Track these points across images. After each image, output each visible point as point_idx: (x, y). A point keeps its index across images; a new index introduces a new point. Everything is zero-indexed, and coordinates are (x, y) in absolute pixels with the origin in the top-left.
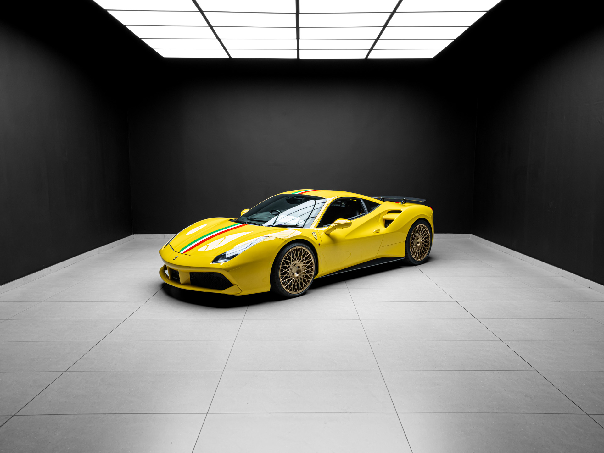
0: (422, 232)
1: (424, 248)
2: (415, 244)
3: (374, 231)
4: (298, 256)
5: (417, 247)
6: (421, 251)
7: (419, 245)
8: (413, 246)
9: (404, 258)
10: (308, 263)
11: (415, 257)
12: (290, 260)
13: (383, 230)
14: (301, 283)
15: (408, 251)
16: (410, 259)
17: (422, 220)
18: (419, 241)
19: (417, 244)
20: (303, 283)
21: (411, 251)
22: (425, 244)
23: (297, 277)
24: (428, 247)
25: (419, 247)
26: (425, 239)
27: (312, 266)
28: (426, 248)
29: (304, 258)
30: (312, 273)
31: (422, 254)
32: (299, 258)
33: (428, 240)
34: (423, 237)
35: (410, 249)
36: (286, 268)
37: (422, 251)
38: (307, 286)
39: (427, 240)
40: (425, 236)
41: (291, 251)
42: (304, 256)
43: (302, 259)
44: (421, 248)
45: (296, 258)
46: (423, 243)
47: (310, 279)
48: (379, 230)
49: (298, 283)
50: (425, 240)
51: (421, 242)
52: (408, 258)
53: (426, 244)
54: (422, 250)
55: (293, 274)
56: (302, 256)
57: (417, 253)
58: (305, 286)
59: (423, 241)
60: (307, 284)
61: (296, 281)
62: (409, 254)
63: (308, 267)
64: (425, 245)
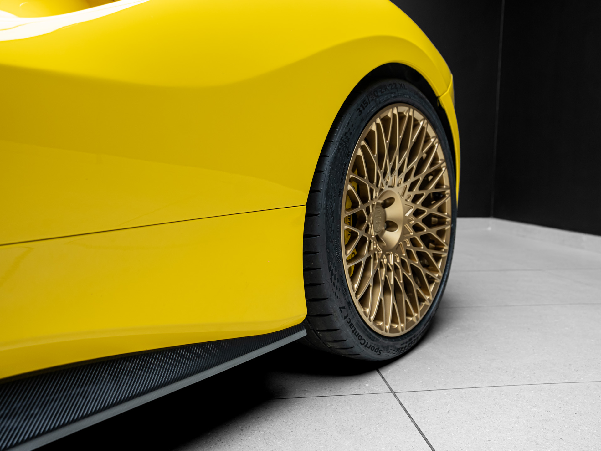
1: (421, 255)
2: (372, 232)
5: (387, 250)
6: (409, 275)
8: (363, 240)
9: (303, 333)
11: (379, 316)
15: (325, 276)
16: (346, 333)
18: (393, 212)
19: (387, 234)
21: (353, 278)
22: (426, 230)
25: (397, 249)
31: (415, 287)
33: (441, 209)
34: (416, 191)
35: (346, 267)
37: (416, 272)
39: (434, 210)
40: (424, 186)
46: (416, 228)
50: (427, 211)
53: (433, 232)
54: (413, 269)
57: (386, 289)
59: (417, 213)
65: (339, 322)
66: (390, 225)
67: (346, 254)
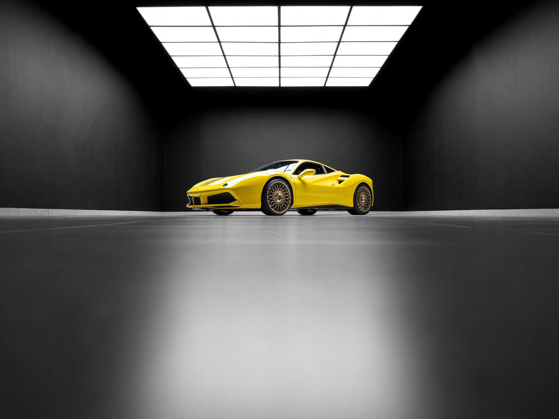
0: (365, 193)
1: (367, 204)
3: (331, 184)
4: (278, 188)
5: (362, 203)
7: (363, 201)
8: (359, 201)
9: (353, 208)
10: (285, 191)
11: (361, 209)
12: (273, 191)
13: (337, 185)
14: (284, 206)
15: (355, 204)
16: (357, 209)
17: (363, 184)
18: (363, 199)
19: (362, 201)
20: (285, 205)
21: (358, 204)
23: (279, 202)
24: (370, 200)
25: (363, 203)
26: (368, 198)
27: (289, 193)
28: (369, 202)
29: (282, 189)
30: (289, 197)
31: (366, 208)
32: (279, 189)
36: (271, 197)
38: (288, 206)
40: (367, 195)
41: (272, 185)
42: (281, 187)
43: (280, 190)
44: (366, 202)
45: (277, 189)
47: (289, 201)
48: (335, 184)
49: (281, 206)
51: (365, 200)
52: (356, 209)
54: (366, 206)
55: (276, 200)
56: (280, 188)
57: (363, 207)
58: (287, 207)
59: (366, 199)
60: (288, 205)
61: (280, 204)
62: (356, 206)
63: (286, 194)
64: (368, 200)
65: (357, 208)
66: (363, 200)
67: (357, 202)
